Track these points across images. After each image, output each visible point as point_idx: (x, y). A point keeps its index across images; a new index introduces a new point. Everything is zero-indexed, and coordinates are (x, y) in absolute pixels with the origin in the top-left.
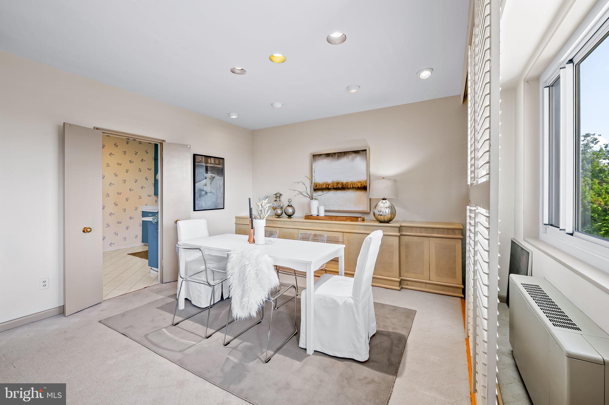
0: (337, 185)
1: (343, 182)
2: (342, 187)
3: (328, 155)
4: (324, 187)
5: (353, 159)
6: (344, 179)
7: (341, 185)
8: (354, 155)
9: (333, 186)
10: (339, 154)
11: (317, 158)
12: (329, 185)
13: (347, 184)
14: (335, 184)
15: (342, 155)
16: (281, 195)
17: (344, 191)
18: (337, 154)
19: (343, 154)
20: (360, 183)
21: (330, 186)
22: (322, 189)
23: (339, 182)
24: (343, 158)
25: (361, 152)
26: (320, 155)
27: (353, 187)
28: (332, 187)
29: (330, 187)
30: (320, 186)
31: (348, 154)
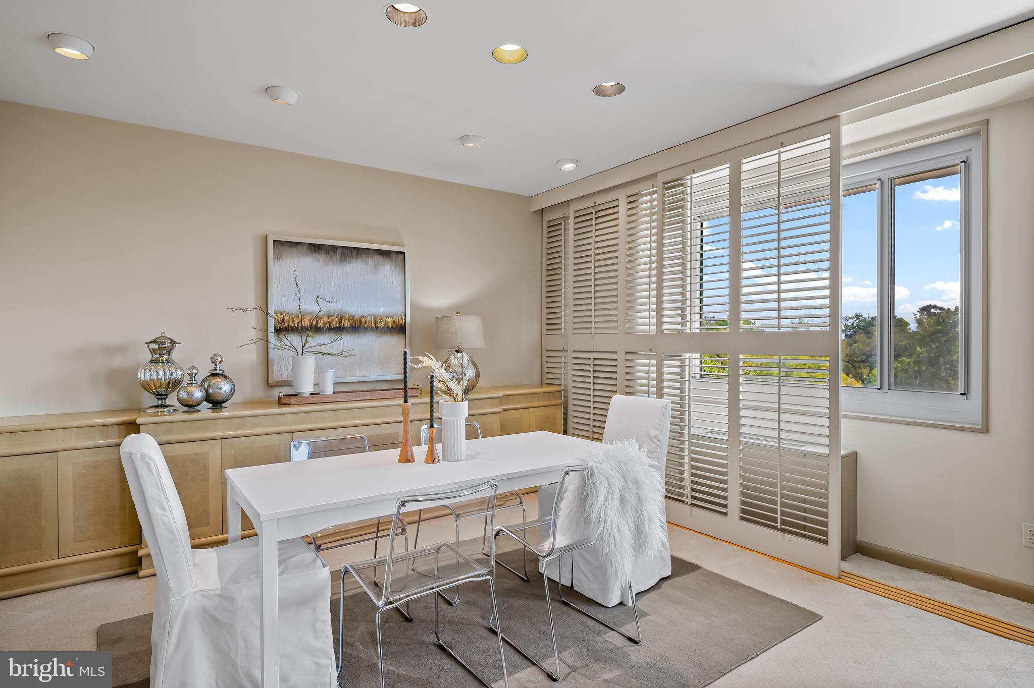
0: (340, 320)
1: (352, 313)
2: (351, 326)
3: (316, 248)
4: (306, 323)
5: (376, 268)
6: (357, 309)
7: (349, 321)
8: (378, 258)
9: (330, 323)
10: (345, 251)
11: (286, 250)
12: (317, 317)
13: (363, 320)
14: (334, 317)
15: (352, 254)
16: (173, 342)
17: (356, 335)
18: (339, 249)
19: (354, 252)
20: (392, 320)
21: (322, 321)
22: (299, 330)
23: (343, 314)
24: (353, 261)
25: (394, 256)
26: (295, 245)
27: (376, 327)
28: (328, 325)
29: (320, 324)
30: (293, 321)
31: (364, 255)
